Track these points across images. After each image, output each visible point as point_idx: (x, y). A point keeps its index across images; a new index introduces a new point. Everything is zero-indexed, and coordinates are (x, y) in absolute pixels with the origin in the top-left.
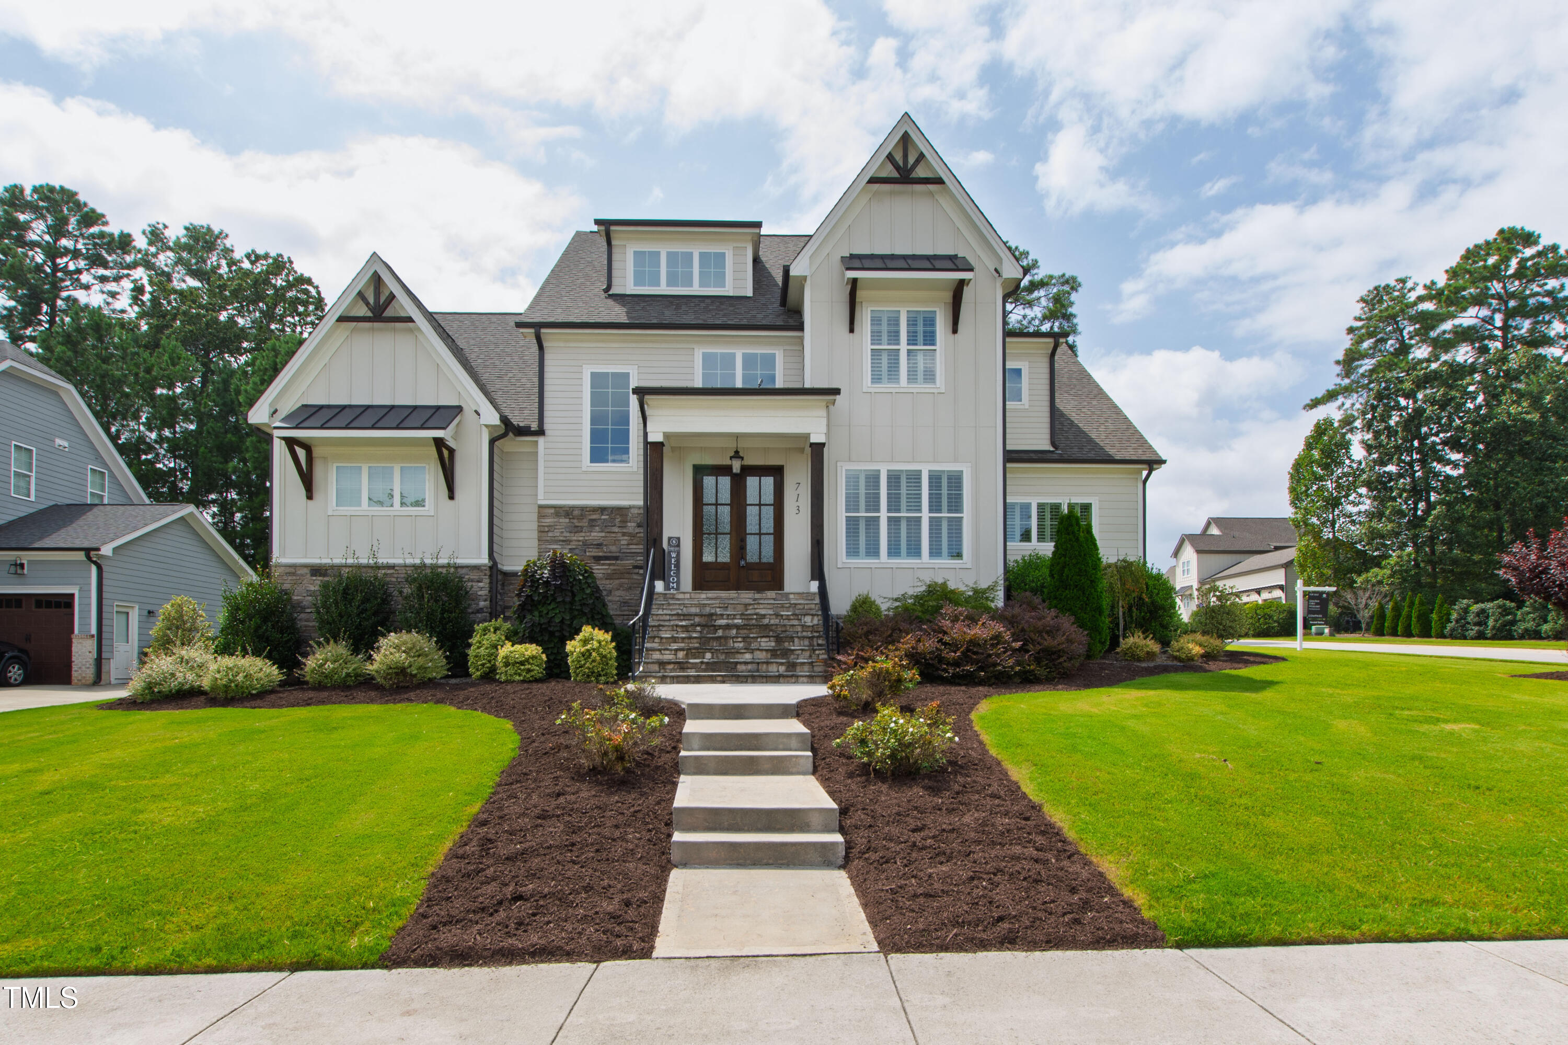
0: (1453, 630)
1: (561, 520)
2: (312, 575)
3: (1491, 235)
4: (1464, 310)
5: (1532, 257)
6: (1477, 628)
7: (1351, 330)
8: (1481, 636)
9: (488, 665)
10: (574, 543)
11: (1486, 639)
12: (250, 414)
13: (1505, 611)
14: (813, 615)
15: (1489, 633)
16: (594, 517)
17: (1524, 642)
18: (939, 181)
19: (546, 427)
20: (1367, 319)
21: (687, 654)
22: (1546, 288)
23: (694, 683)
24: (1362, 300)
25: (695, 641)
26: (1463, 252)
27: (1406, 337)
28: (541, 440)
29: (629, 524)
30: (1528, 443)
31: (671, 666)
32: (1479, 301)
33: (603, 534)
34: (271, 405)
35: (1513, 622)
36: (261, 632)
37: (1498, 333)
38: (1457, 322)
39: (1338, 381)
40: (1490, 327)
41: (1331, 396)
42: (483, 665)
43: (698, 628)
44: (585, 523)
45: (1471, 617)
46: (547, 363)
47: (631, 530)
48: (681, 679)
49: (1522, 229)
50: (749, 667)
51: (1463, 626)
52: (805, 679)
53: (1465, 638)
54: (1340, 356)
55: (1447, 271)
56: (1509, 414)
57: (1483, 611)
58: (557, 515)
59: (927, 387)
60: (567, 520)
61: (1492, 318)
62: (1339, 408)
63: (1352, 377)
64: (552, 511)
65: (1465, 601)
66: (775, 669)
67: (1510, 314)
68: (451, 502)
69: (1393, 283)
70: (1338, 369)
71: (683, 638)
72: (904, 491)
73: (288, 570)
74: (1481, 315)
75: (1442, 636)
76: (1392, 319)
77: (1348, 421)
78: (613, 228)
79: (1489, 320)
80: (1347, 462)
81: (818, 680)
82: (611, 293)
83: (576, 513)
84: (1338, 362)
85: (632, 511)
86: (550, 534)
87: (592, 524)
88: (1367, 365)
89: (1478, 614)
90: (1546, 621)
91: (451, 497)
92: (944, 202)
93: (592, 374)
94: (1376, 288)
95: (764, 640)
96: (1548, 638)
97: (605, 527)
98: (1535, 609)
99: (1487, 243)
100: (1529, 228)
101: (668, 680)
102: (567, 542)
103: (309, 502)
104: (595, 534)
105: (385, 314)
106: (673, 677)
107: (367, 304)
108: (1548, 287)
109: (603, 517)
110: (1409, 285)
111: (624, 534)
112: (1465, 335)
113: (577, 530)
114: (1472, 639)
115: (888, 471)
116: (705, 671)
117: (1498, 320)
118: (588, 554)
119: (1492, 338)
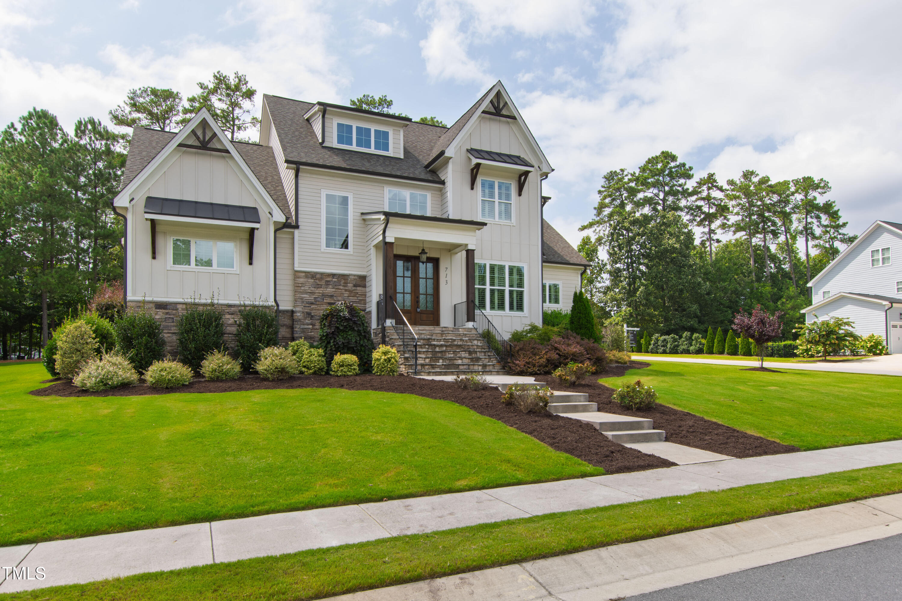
0: (652, 349)
1: (309, 280)
2: (156, 308)
3: (658, 154)
4: (649, 189)
5: (674, 167)
6: (663, 348)
7: (600, 192)
8: (664, 352)
9: (318, 366)
10: (317, 294)
11: (667, 353)
12: (116, 200)
13: (675, 340)
14: (478, 340)
15: (668, 350)
16: (328, 279)
17: (682, 355)
18: (514, 118)
19: (300, 224)
20: (607, 187)
21: (430, 360)
22: (679, 183)
23: (443, 375)
24: (605, 177)
25: (430, 353)
26: (647, 160)
27: (624, 199)
28: (296, 232)
29: (349, 285)
30: (674, 258)
31: (427, 367)
32: (654, 185)
33: (334, 290)
34: (130, 195)
35: (678, 346)
36: (149, 345)
37: (661, 202)
38: (646, 194)
39: (594, 218)
40: (657, 198)
41: (591, 225)
42: (314, 366)
43: (427, 346)
44: (323, 282)
45: (660, 343)
46: (300, 185)
47: (350, 288)
48: (437, 373)
49: (671, 153)
50: (465, 367)
51: (657, 347)
52: (495, 373)
53: (657, 353)
54: (596, 206)
55: (639, 168)
56: (669, 244)
57: (665, 340)
58: (306, 277)
59: (507, 222)
60: (313, 281)
61: (658, 194)
62: (594, 232)
63: (600, 217)
64: (304, 274)
65: (657, 335)
66: (477, 368)
67: (667, 194)
68: (251, 266)
69: (618, 171)
70: (595, 212)
71: (424, 352)
72: (496, 275)
73: (139, 304)
74: (654, 192)
75: (647, 352)
76: (619, 190)
77: (599, 240)
78: (328, 108)
79: (657, 195)
80: (596, 260)
81: (501, 373)
82: (324, 145)
83: (318, 276)
84: (595, 208)
85: (351, 277)
86: (302, 288)
87: (327, 283)
88: (607, 211)
89: (663, 341)
90: (691, 345)
91: (251, 263)
92: (514, 128)
93: (326, 194)
94: (611, 172)
95: (463, 353)
96: (693, 353)
97: (335, 286)
98: (687, 340)
99: (657, 157)
100: (674, 153)
101: (431, 374)
102: (312, 293)
103: (153, 260)
104: (329, 289)
105: (209, 146)
106: (433, 372)
107: (198, 138)
108: (680, 183)
109: (334, 280)
110: (625, 173)
111: (346, 290)
112: (648, 201)
113: (318, 286)
114: (661, 353)
115: (490, 264)
116: (444, 369)
117: (661, 196)
118: (325, 301)
119: (659, 204)
